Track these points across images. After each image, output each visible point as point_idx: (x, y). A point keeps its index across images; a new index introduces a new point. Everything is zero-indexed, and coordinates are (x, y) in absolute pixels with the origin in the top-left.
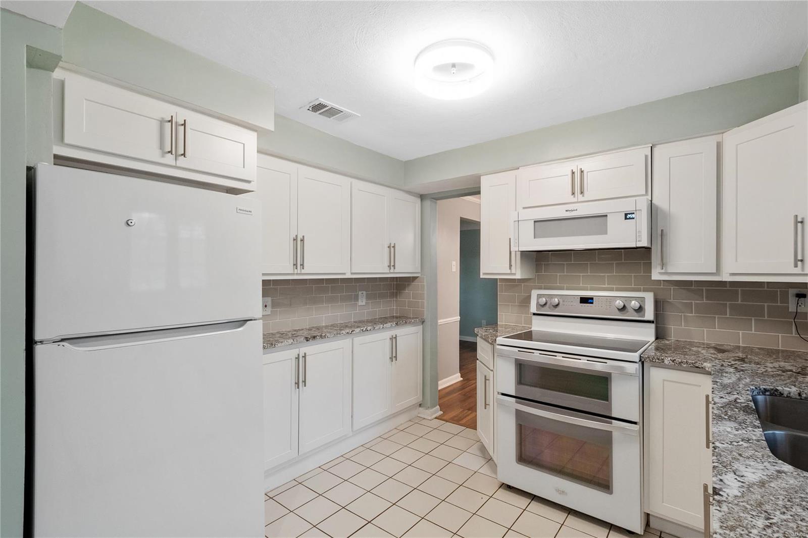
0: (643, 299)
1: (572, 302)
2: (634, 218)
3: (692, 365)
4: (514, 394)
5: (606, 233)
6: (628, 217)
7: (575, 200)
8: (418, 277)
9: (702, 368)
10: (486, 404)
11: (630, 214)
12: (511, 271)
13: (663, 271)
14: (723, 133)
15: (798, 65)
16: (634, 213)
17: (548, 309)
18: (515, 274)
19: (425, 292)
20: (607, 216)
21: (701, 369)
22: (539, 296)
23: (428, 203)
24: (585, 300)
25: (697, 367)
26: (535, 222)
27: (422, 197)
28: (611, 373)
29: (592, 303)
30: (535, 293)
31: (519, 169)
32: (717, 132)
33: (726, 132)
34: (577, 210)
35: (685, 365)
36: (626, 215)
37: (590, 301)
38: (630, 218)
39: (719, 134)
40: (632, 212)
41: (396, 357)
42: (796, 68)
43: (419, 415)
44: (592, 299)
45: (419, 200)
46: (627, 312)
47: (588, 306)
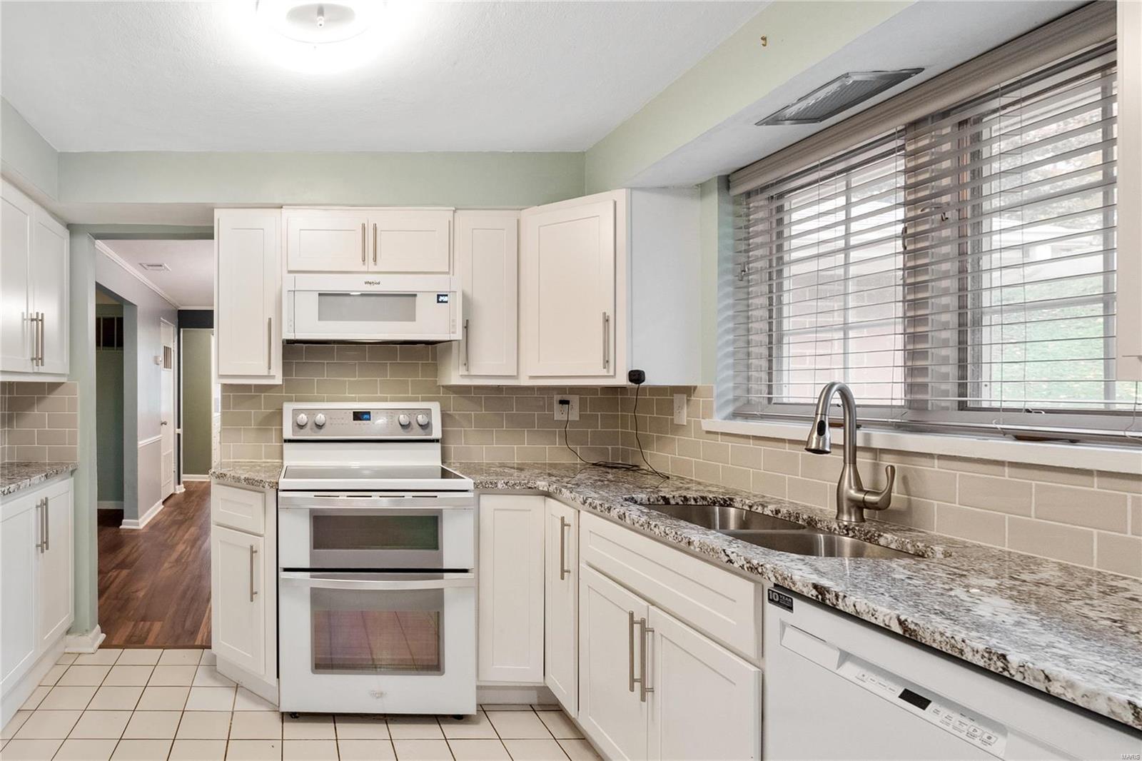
0: (428, 412)
1: (343, 419)
2: (446, 302)
3: (524, 486)
4: (308, 566)
5: (415, 320)
6: (440, 300)
7: (364, 269)
8: (62, 384)
9: (535, 488)
10: (253, 593)
11: (442, 296)
12: (269, 372)
13: (466, 373)
14: (521, 210)
15: (585, 151)
16: (447, 295)
17: (310, 431)
18: (273, 377)
19: (79, 413)
20: (415, 295)
21: (534, 490)
22: (296, 412)
23: (83, 242)
24: (358, 416)
25: (530, 488)
26: (320, 294)
27: (72, 228)
28: (442, 509)
29: (369, 419)
30: (288, 408)
31: (282, 207)
32: (517, 207)
33: (524, 209)
34: (379, 283)
35: (518, 488)
36: (438, 296)
37: (365, 416)
38: (442, 302)
39: (518, 209)
40: (444, 294)
41: (47, 543)
42: (584, 153)
43: (66, 651)
44: (369, 413)
45: (67, 233)
46: (412, 429)
47: (364, 424)
